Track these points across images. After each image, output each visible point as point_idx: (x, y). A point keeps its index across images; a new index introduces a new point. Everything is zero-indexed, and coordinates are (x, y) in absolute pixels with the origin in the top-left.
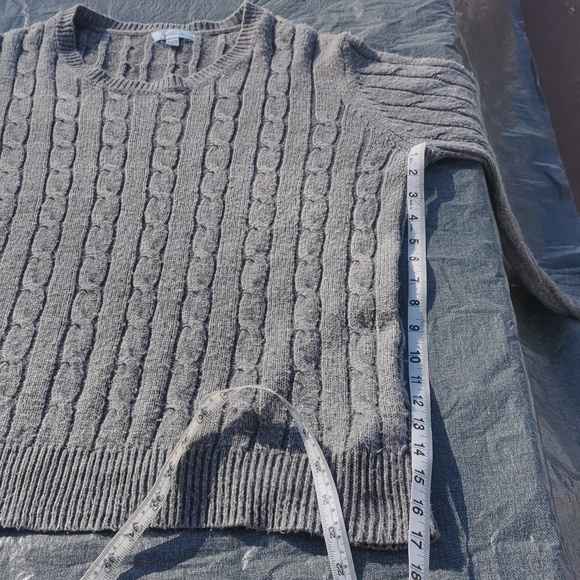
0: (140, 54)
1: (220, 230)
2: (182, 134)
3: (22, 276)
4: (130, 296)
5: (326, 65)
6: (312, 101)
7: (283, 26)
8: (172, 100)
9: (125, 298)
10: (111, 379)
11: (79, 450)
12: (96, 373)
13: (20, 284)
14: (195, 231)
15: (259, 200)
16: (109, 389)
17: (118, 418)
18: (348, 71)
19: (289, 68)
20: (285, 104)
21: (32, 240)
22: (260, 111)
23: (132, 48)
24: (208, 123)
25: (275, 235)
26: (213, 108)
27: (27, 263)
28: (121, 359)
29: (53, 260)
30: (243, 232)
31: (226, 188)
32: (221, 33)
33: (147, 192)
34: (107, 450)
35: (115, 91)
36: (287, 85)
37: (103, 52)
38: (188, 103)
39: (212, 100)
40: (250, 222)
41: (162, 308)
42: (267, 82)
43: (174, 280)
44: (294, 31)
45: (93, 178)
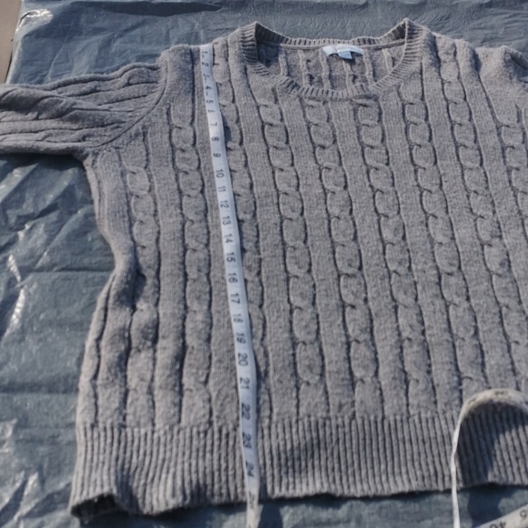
0: (318, 66)
1: (450, 218)
2: (383, 135)
3: (285, 264)
4: (390, 278)
5: (493, 75)
6: (490, 106)
7: (444, 41)
8: (365, 106)
9: (387, 280)
10: (402, 352)
11: (398, 418)
12: (388, 348)
13: (286, 271)
14: (427, 219)
15: (475, 192)
16: (403, 362)
17: (422, 386)
18: (515, 79)
19: (459, 78)
20: (467, 108)
21: (281, 230)
22: (446, 115)
23: (308, 61)
24: (404, 126)
25: (501, 223)
26: (404, 113)
27: (285, 252)
28: (405, 334)
29: (308, 248)
30: (471, 220)
31: (441, 181)
32: (384, 47)
33: (371, 186)
34: (423, 415)
35: (310, 98)
36: (462, 92)
37: (285, 64)
38: (379, 108)
39: (400, 105)
40: (475, 211)
41: (424, 288)
42: (443, 90)
43: (425, 263)
44: (454, 46)
45: (318, 175)
